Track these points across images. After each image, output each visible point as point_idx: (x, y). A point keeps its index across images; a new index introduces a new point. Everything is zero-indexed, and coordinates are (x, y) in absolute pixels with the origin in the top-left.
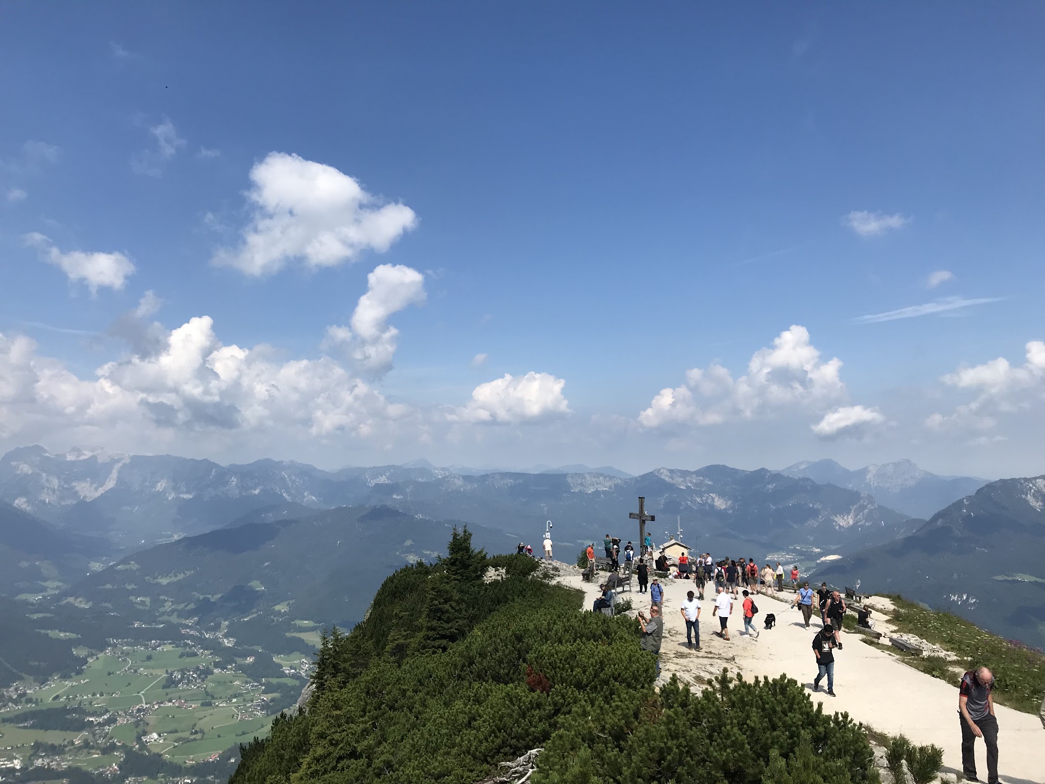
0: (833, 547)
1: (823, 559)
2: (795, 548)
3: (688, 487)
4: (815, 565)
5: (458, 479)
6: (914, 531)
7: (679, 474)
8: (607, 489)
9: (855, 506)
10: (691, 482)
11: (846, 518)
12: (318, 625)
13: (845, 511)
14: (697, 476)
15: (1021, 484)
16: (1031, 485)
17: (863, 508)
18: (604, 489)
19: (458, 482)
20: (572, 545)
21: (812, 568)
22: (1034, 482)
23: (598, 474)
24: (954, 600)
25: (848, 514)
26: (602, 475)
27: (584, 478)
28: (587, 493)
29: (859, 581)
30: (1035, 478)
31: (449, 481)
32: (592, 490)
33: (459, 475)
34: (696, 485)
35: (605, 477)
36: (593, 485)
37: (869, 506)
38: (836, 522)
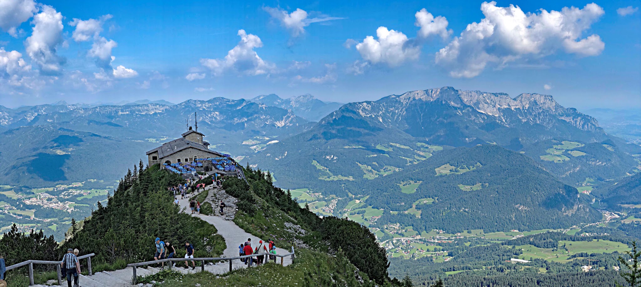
0: (275, 137)
1: (270, 142)
2: (256, 138)
3: (204, 109)
4: (266, 146)
5: (81, 110)
6: (312, 128)
7: (199, 103)
8: (161, 112)
9: (285, 117)
10: (205, 107)
11: (281, 122)
12: (12, 187)
13: (280, 119)
14: (208, 103)
15: (357, 105)
16: (361, 105)
17: (289, 117)
18: (160, 112)
19: (81, 111)
20: (142, 141)
21: (265, 147)
22: (362, 104)
23: (156, 104)
24: (328, 159)
25: (282, 120)
26: (158, 104)
27: (148, 106)
28: (150, 114)
29: (286, 152)
30: (363, 102)
31: (76, 111)
32: (153, 113)
33: (81, 108)
34: (208, 108)
35: (160, 105)
36: (153, 110)
37: (292, 116)
38: (276, 124)
